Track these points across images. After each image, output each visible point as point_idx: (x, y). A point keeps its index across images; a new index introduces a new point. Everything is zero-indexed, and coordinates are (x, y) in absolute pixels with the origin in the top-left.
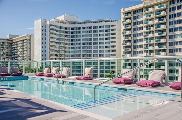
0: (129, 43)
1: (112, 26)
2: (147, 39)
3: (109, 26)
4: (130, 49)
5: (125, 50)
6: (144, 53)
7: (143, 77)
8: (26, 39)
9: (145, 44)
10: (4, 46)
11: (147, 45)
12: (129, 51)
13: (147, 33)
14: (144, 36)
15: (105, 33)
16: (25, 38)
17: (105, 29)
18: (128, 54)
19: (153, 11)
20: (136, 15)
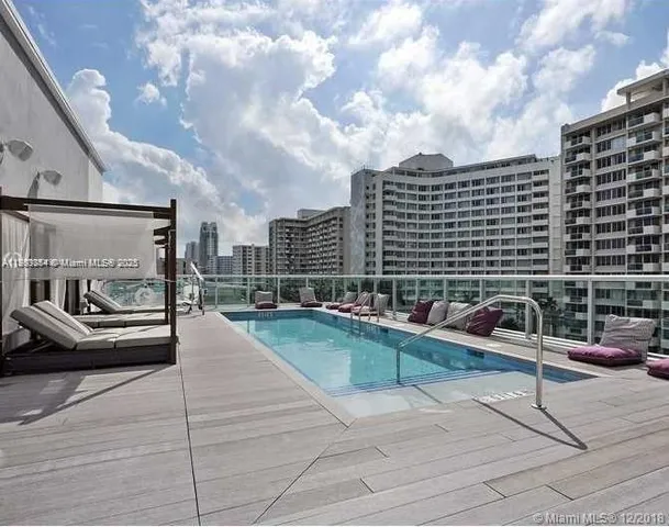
0: (583, 218)
1: (536, 173)
2: (638, 205)
3: (529, 175)
4: (588, 234)
5: (573, 237)
6: (629, 243)
7: (626, 313)
8: (335, 219)
9: (635, 219)
10: (292, 236)
11: (638, 222)
12: (583, 239)
13: (639, 186)
14: (630, 197)
15: (516, 193)
16: (331, 217)
17: (516, 183)
18: (581, 247)
19: (658, 121)
20: (604, 138)
